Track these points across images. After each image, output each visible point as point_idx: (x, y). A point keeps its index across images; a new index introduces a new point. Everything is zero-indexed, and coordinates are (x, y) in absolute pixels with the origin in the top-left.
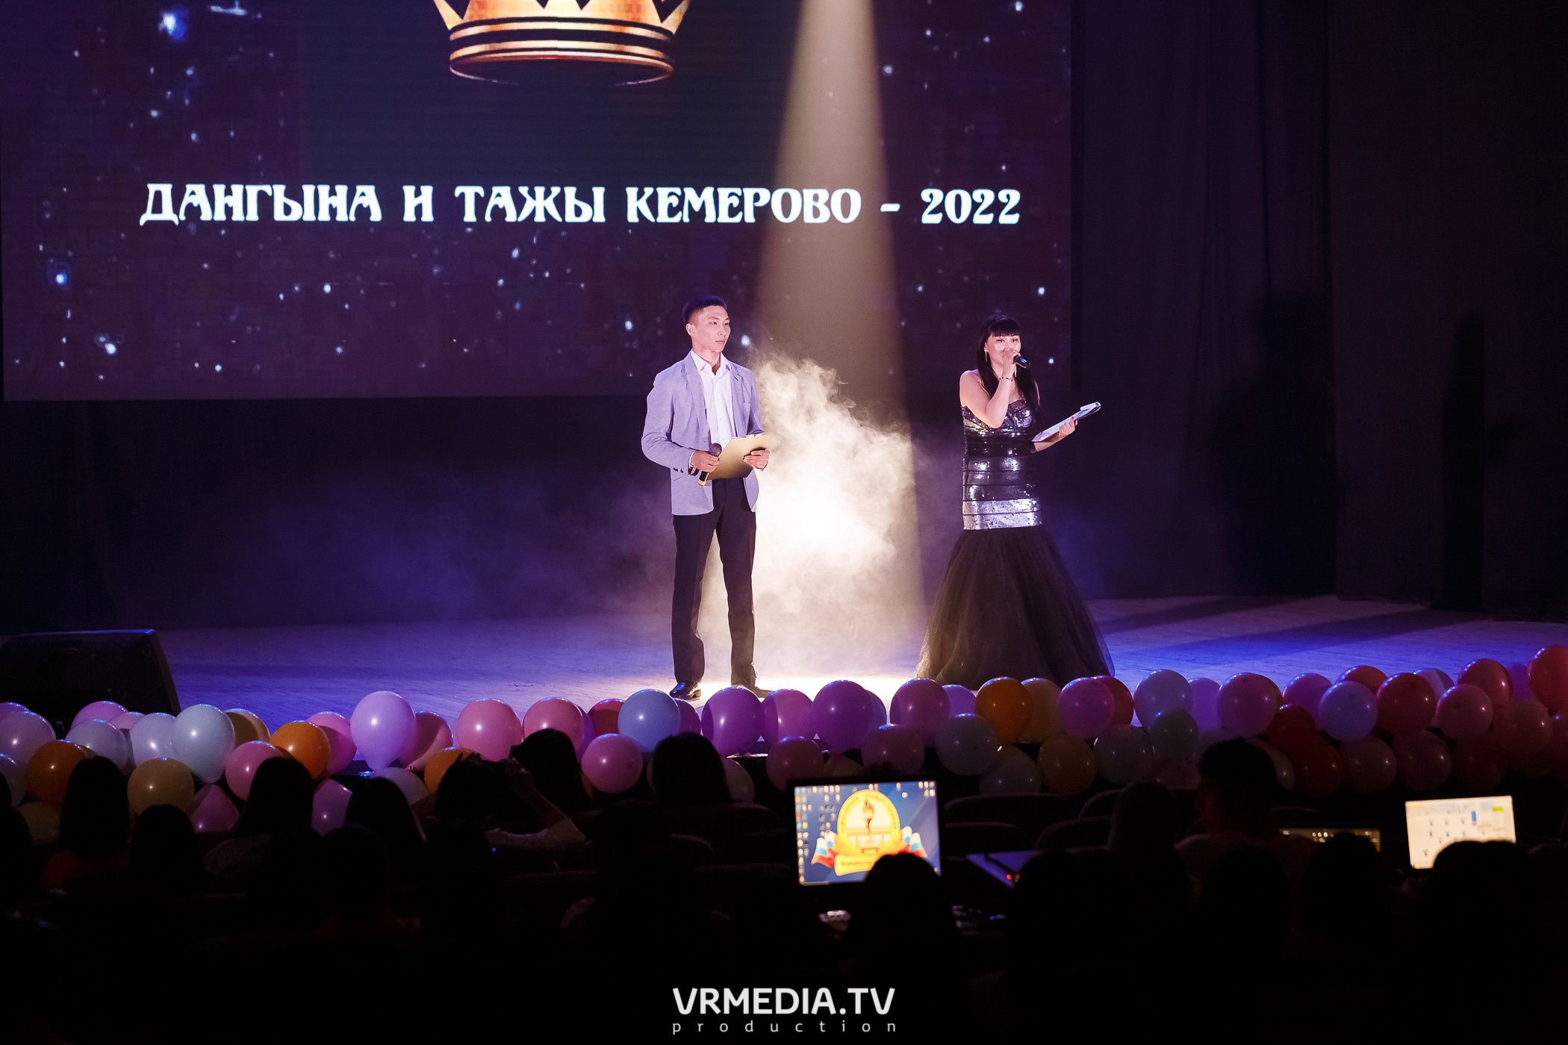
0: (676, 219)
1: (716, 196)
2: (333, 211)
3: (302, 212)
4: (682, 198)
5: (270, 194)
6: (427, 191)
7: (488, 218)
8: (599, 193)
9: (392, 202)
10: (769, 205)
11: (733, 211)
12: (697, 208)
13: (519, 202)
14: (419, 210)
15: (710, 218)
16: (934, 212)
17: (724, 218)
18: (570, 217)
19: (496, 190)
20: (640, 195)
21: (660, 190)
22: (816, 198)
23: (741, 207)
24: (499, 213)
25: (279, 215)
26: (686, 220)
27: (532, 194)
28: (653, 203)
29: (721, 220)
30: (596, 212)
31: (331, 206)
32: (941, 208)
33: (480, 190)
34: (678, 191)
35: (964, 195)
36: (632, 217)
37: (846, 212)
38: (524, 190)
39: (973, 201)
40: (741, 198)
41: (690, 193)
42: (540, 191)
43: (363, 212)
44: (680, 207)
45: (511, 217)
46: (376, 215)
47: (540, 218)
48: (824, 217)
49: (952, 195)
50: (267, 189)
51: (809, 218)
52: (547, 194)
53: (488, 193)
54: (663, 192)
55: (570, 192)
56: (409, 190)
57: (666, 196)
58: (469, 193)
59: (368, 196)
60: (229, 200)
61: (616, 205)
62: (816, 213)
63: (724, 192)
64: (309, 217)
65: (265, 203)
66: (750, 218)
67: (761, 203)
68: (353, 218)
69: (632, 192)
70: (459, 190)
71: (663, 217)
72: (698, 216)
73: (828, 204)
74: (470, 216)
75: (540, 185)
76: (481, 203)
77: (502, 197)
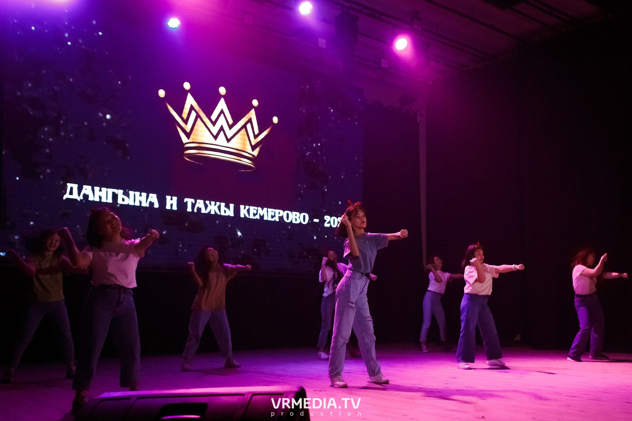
0: (255, 218)
1: (267, 211)
2: (141, 202)
3: (129, 202)
4: (257, 211)
5: (117, 193)
6: (175, 199)
7: (195, 211)
8: (232, 206)
9: (162, 202)
10: (282, 216)
11: (272, 217)
12: (262, 215)
13: (206, 206)
14: (172, 205)
15: (265, 218)
16: (328, 223)
17: (270, 219)
18: (223, 213)
19: (198, 201)
20: (245, 208)
21: (251, 207)
22: (296, 215)
23: (274, 216)
24: (199, 209)
25: (120, 201)
26: (259, 218)
27: (210, 204)
28: (248, 211)
29: (269, 219)
30: (230, 213)
31: (140, 200)
32: (329, 222)
33: (193, 201)
34: (256, 208)
35: (335, 218)
36: (242, 216)
37: (304, 220)
38: (207, 202)
39: (338, 221)
40: (275, 213)
41: (260, 209)
42: (213, 203)
43: (151, 204)
44: (257, 214)
45: (203, 211)
46: (156, 206)
47: (213, 213)
48: (298, 222)
49: (333, 218)
50: (116, 191)
51: (294, 222)
52: (215, 204)
53: (196, 202)
54: (252, 208)
55: (223, 204)
56: (168, 198)
57: (253, 209)
58: (189, 201)
59: (153, 198)
60: (101, 194)
61: (237, 211)
62: (296, 220)
63: (270, 210)
64: (132, 203)
65: (115, 196)
66: (277, 220)
67: (280, 215)
68: (148, 206)
69: (242, 207)
70: (186, 200)
71: (251, 217)
72: (262, 217)
73: (299, 217)
74: (189, 209)
75: (213, 201)
76: (193, 205)
77: (200, 203)
